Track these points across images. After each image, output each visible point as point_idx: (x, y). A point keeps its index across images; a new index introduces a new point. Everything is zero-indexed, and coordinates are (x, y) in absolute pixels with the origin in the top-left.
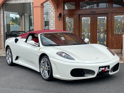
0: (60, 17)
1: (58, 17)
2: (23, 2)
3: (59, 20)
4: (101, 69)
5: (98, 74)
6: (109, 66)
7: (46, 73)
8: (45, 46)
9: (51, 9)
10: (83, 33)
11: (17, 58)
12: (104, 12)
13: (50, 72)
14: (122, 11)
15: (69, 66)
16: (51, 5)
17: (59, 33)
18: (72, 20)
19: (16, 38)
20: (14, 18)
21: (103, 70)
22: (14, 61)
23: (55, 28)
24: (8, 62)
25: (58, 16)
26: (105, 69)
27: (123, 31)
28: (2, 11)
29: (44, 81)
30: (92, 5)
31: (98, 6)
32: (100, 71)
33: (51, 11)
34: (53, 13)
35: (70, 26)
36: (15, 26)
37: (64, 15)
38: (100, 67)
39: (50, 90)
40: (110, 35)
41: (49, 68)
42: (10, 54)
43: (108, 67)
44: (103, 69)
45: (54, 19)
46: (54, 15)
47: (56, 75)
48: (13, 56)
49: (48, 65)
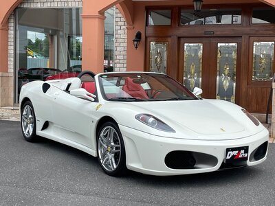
0: (137, 41)
1: (134, 41)
2: (59, 6)
3: (136, 48)
4: (231, 152)
5: (223, 163)
6: (247, 147)
7: (111, 159)
8: (110, 100)
9: (119, 24)
10: (186, 76)
11: (46, 125)
12: (232, 34)
13: (121, 156)
14: (271, 32)
15: (162, 144)
16: (119, 15)
17: (139, 74)
18: (163, 48)
19: (44, 82)
20: (34, 41)
21: (233, 156)
22: (39, 132)
23: (127, 63)
24: (26, 133)
25: (134, 38)
26: (239, 153)
27: (271, 75)
28: (12, 24)
29: (106, 176)
30: (203, 19)
31: (219, 21)
32: (228, 157)
33: (118, 28)
34: (122, 32)
35: (159, 60)
36: (35, 57)
37: (146, 38)
38: (228, 150)
39: (120, 195)
40: (244, 84)
41: (117, 148)
42: (30, 116)
43: (246, 149)
44: (235, 153)
45: (125, 45)
46: (125, 36)
47: (133, 164)
48: (37, 122)
49: (115, 141)
